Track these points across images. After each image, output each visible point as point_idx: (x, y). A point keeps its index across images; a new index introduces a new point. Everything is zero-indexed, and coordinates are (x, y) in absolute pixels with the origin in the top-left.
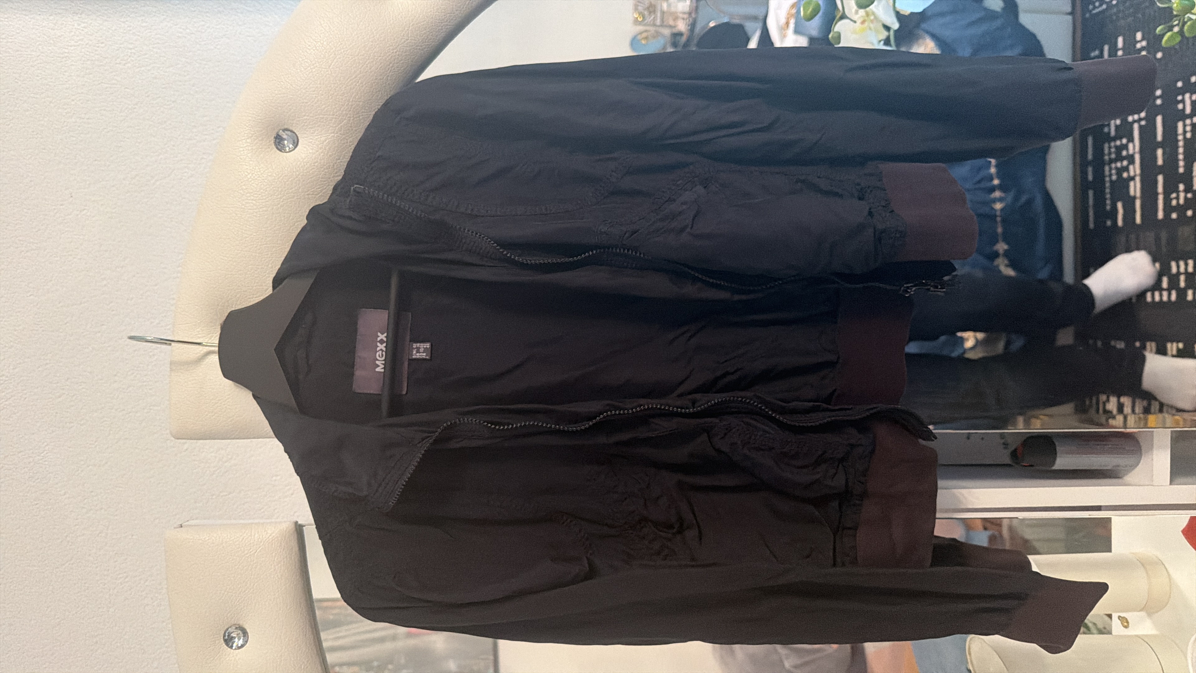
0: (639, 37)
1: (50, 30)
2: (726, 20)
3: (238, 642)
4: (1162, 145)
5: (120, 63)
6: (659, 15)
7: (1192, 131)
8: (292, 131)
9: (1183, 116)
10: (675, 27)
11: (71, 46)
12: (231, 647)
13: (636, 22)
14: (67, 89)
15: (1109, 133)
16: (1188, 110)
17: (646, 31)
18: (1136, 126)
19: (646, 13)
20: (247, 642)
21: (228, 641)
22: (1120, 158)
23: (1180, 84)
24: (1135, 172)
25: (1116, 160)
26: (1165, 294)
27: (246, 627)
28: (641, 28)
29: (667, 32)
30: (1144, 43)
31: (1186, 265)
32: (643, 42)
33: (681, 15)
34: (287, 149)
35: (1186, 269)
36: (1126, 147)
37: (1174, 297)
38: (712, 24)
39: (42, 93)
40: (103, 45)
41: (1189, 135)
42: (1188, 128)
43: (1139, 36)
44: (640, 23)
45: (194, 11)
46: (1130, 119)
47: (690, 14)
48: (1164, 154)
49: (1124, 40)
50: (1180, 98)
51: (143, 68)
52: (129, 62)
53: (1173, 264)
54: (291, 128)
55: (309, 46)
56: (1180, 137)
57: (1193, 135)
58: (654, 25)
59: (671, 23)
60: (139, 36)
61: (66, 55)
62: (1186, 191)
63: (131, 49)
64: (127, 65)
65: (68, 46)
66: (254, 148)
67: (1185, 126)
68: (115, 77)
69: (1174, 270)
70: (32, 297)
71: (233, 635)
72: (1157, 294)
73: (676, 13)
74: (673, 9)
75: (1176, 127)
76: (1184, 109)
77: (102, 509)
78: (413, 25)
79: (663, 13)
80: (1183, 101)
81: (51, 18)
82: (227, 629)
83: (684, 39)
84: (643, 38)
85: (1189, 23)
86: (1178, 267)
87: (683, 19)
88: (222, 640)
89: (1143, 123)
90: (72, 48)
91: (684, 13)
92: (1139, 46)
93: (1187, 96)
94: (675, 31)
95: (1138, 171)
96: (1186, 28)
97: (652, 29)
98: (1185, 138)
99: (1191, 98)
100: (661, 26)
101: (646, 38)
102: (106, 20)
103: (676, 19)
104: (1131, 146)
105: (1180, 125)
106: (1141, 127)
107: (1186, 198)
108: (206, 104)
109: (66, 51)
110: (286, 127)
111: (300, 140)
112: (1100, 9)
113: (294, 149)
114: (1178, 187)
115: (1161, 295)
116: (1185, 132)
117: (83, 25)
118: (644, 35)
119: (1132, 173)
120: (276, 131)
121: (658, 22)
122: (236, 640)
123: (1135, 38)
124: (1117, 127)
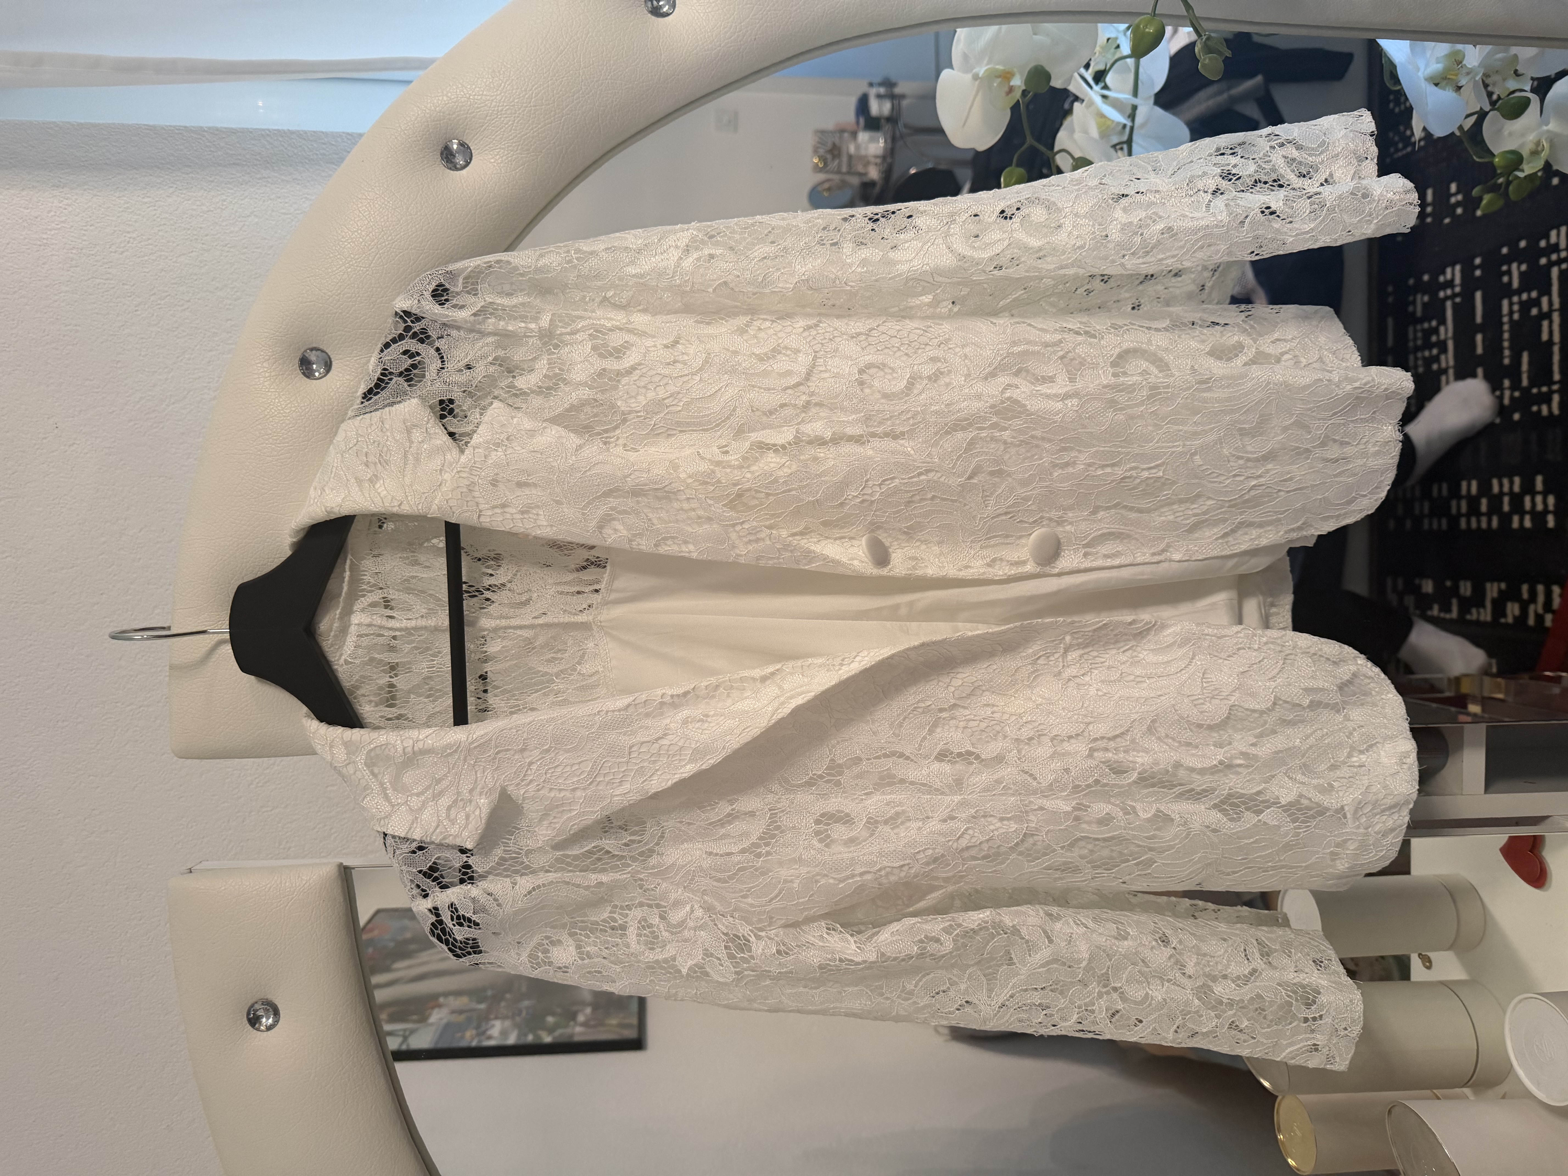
0: (820, 188)
1: (22, 209)
2: (930, 165)
3: (267, 1021)
4: (1481, 328)
5: (115, 252)
6: (845, 159)
7: (1520, 311)
8: (323, 351)
9: (1508, 292)
10: (865, 174)
11: (51, 230)
12: (258, 1030)
13: (817, 169)
14: (46, 287)
15: (1414, 313)
16: (1516, 284)
17: (828, 180)
18: (1449, 304)
19: (829, 157)
20: (278, 1021)
21: (254, 1021)
22: (1429, 346)
23: (1505, 250)
24: (1447, 362)
25: (1422, 348)
26: (1484, 520)
27: (277, 1002)
28: (822, 177)
29: (855, 181)
30: (1460, 197)
31: (1512, 483)
32: (826, 194)
33: (873, 160)
34: (317, 374)
35: (1511, 488)
36: (1436, 331)
37: (1495, 523)
38: (913, 171)
39: (15, 292)
40: (92, 228)
41: (1516, 316)
42: (1516, 308)
43: (1453, 187)
44: (821, 170)
45: (212, 181)
46: (1442, 294)
47: (884, 158)
48: (1484, 341)
49: (1434, 194)
50: (1505, 268)
51: (146, 258)
52: (127, 250)
53: (1495, 482)
54: (321, 347)
55: (343, 237)
56: (1505, 319)
57: (1521, 316)
58: (839, 172)
59: (860, 169)
60: (139, 215)
61: (45, 241)
62: (1513, 388)
63: (128, 232)
64: (125, 254)
65: (47, 229)
66: (273, 374)
67: (1511, 304)
68: (110, 270)
69: (1496, 489)
70: (9, 559)
71: (260, 1013)
72: (1474, 520)
73: (866, 156)
74: (863, 152)
75: (1500, 307)
76: (1510, 283)
77: (107, 831)
78: (481, 207)
79: (850, 157)
80: (1509, 272)
81: (24, 193)
82: (252, 1006)
83: (877, 189)
84: (824, 190)
85: (1515, 183)
86: (1501, 485)
87: (876, 164)
88: (245, 1019)
89: (1458, 300)
90: (52, 233)
91: (876, 157)
92: (1453, 200)
93: (1514, 266)
94: (865, 179)
95: (1451, 363)
96: (1511, 188)
97: (836, 177)
98: (1511, 320)
99: (1519, 268)
100: (849, 173)
101: (829, 189)
102: (95, 195)
103: (867, 164)
104: (1442, 329)
105: (1505, 303)
106: (1455, 306)
107: (1512, 398)
108: (230, 305)
109: (45, 236)
110: (314, 345)
111: (334, 363)
112: (1404, 152)
113: (325, 376)
114: (1502, 384)
115: (1479, 522)
116: (1511, 313)
117: (66, 202)
118: (826, 185)
119: (1443, 365)
120: (303, 350)
121: (844, 169)
122: (264, 1020)
123: (1448, 188)
124: (1425, 305)
